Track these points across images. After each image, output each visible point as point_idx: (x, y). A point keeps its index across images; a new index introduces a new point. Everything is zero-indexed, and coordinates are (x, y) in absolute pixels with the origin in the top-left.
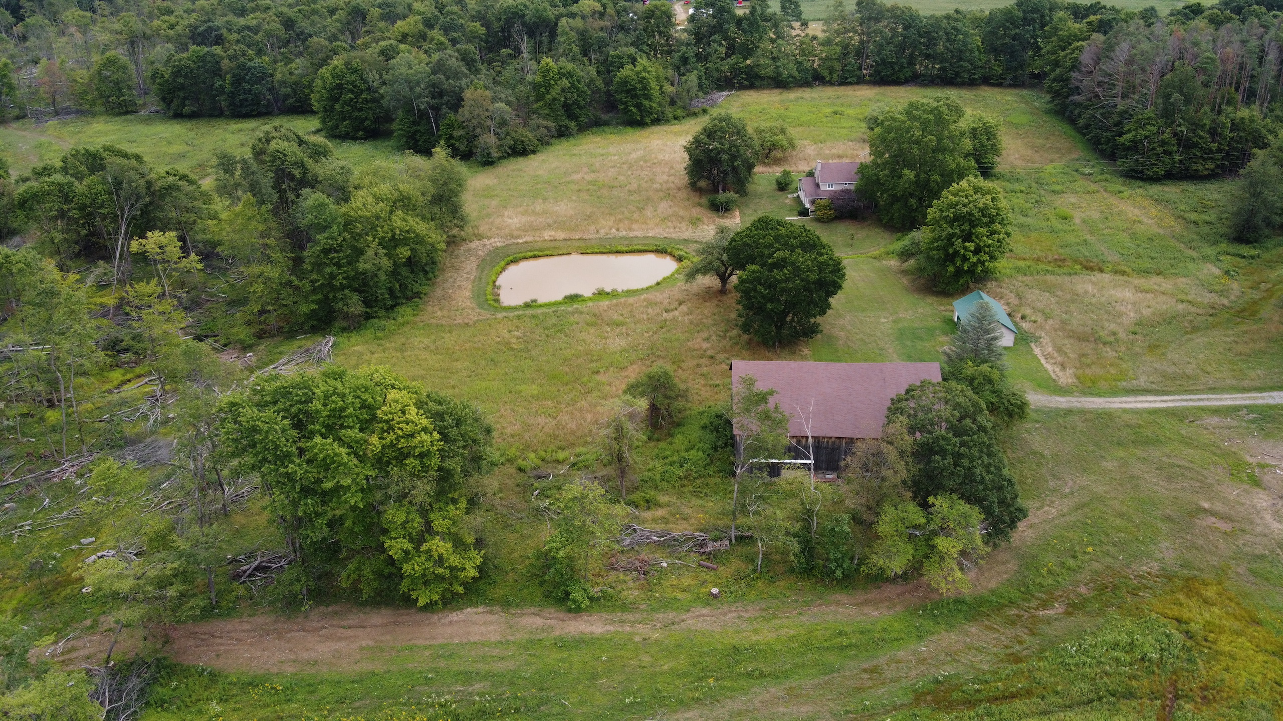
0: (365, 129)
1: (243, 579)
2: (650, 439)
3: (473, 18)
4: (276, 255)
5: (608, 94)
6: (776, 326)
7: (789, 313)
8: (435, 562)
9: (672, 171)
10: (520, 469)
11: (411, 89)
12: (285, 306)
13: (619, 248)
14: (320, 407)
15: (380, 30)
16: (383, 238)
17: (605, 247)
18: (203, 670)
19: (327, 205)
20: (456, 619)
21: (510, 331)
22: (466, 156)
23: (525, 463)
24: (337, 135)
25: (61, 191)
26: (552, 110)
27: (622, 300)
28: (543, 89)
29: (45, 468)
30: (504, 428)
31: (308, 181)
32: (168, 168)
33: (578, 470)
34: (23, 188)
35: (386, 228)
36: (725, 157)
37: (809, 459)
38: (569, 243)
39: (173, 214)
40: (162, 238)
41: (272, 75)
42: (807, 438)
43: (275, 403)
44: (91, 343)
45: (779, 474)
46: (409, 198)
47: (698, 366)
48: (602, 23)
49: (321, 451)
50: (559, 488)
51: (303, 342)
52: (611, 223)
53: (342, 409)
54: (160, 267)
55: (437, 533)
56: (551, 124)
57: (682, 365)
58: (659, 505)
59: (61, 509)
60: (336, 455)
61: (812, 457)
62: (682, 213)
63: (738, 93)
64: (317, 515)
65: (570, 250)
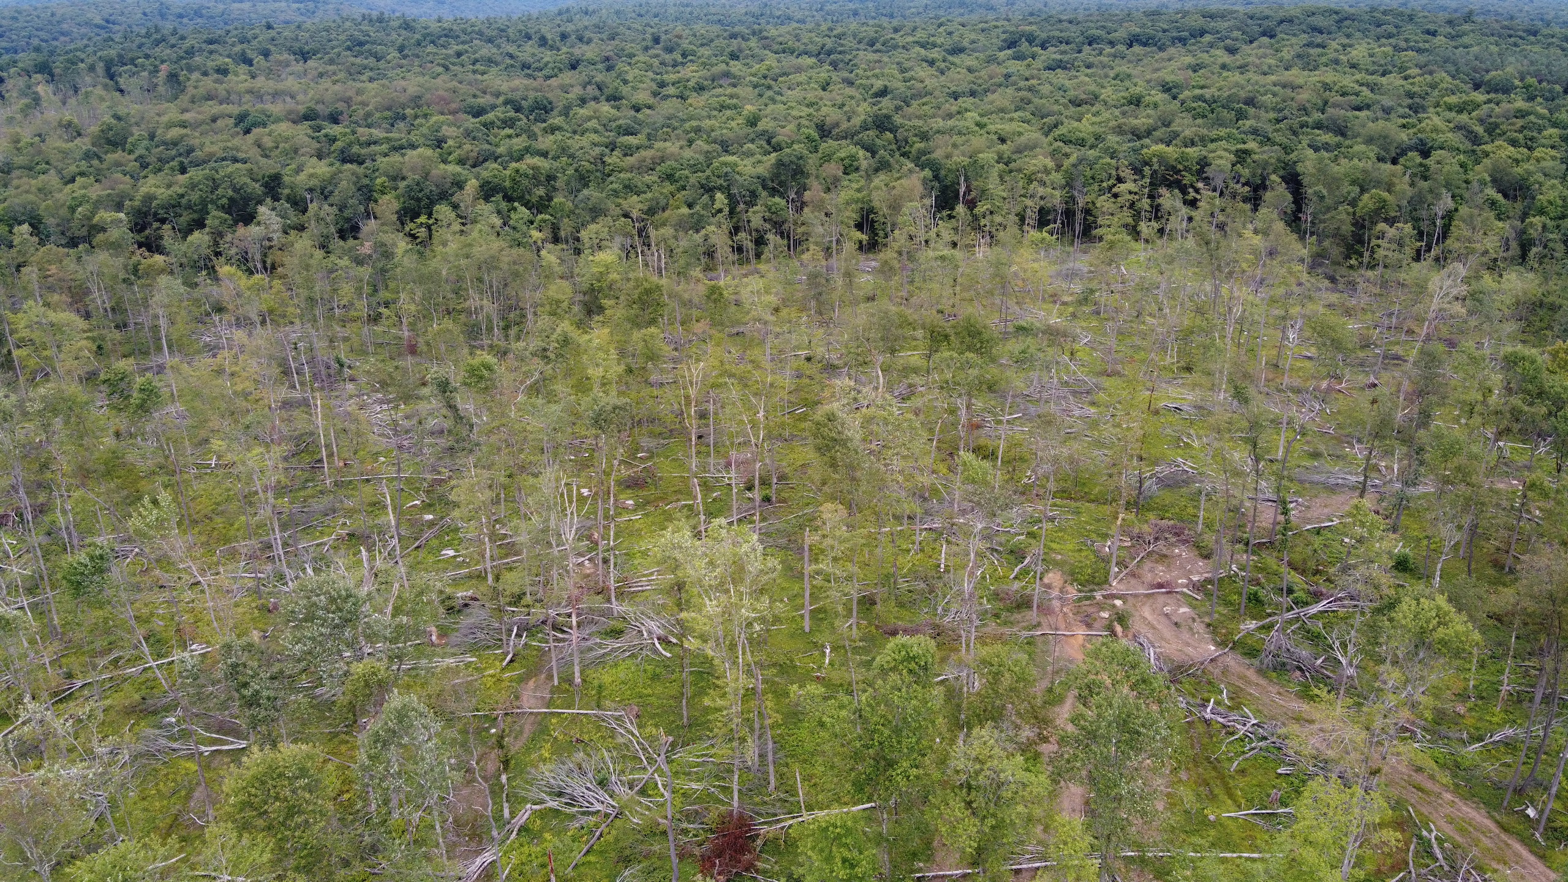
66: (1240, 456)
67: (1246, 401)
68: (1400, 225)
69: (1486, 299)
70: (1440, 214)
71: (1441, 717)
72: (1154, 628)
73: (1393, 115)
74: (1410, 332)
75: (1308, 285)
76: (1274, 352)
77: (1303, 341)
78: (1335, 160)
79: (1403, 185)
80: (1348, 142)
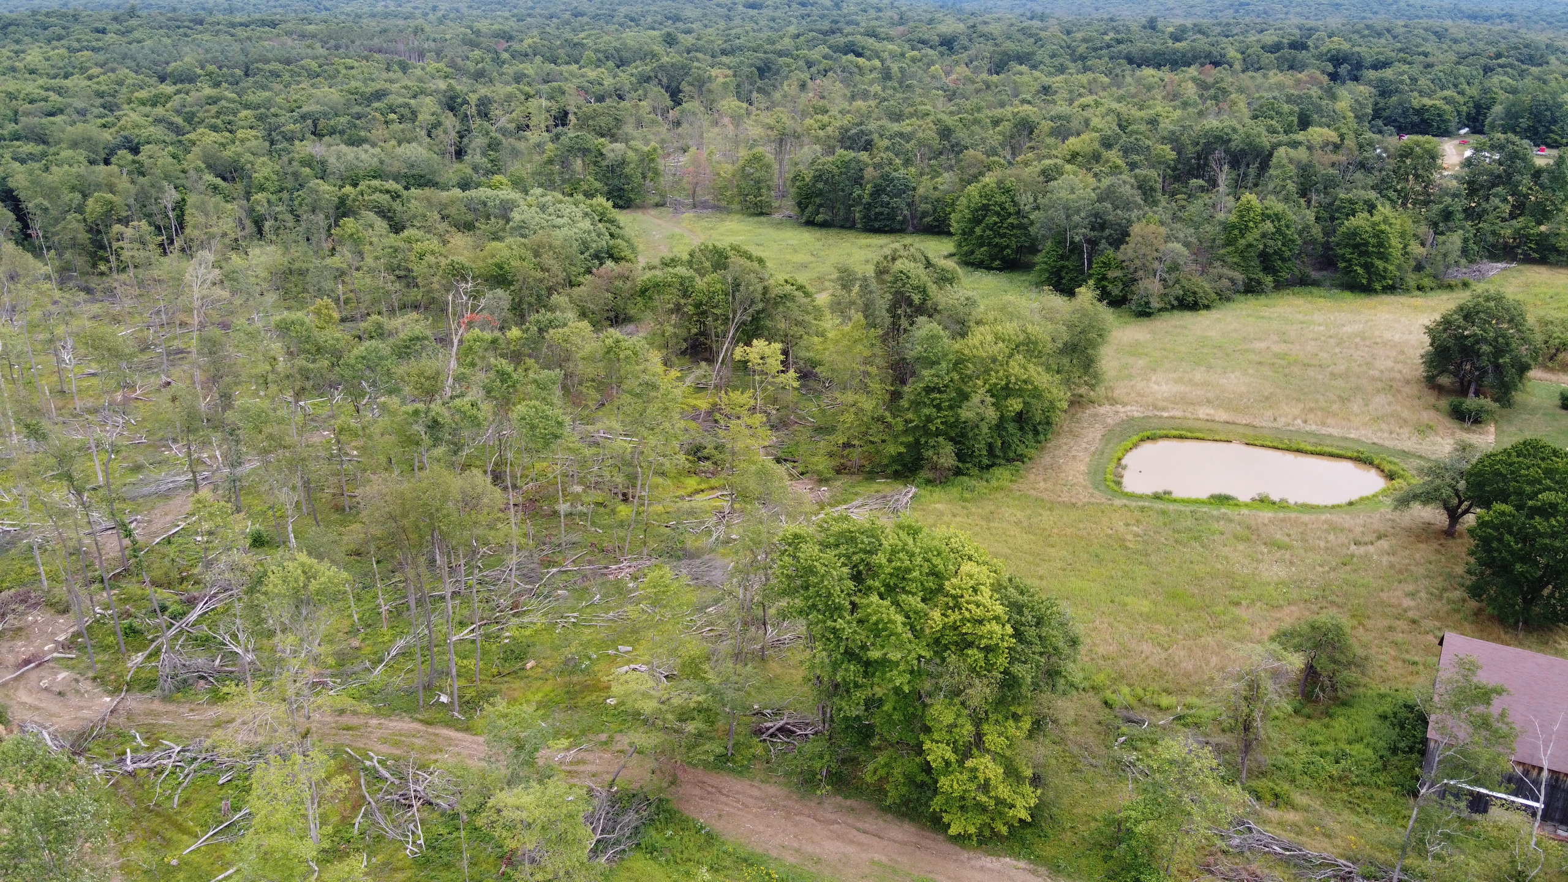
0: (1003, 259)
1: (764, 737)
2: (1296, 712)
3: (1163, 140)
4: (875, 386)
5: (1327, 246)
6: (1524, 599)
7: (1548, 583)
8: (979, 787)
9: (1401, 357)
10: (1106, 703)
11: (1068, 217)
12: (872, 442)
13: (1302, 446)
14: (884, 561)
15: (1048, 147)
16: (996, 384)
17: (1281, 441)
18: (702, 828)
19: (941, 337)
20: (989, 865)
21: (1127, 525)
22: (1117, 302)
23: (1114, 697)
24: (971, 262)
25: (682, 284)
26: (1244, 258)
27: (1293, 515)
28: (1236, 232)
29: (604, 562)
30: (1095, 644)
31: (927, 309)
32: (787, 277)
33: (1184, 725)
34: (648, 274)
35: (1001, 373)
36: (1485, 348)
37: (1538, 800)
38: (1231, 427)
39: (782, 325)
40: (766, 349)
41: (914, 189)
42: (1541, 769)
43: (837, 546)
44: (676, 444)
45: (1485, 811)
46: (1036, 343)
47: (1390, 628)
48: (1334, 158)
49: (875, 612)
50: (1154, 743)
51: (882, 486)
52: (1296, 412)
53: (908, 570)
54: (757, 378)
55: (988, 751)
56: (1239, 276)
57: (1365, 622)
58: (1293, 806)
59: (609, 609)
60: (890, 621)
61: (1542, 798)
62: (1406, 414)
63: (1521, 267)
64: (857, 686)
65: (1231, 437)
66: (60, 495)
67: (44, 437)
68: (135, 223)
69: (240, 277)
70: (169, 206)
71: (342, 658)
72: (37, 709)
73: (89, 116)
74: (182, 324)
75: (64, 301)
76: (55, 378)
77: (81, 359)
78: (47, 169)
79: (123, 183)
80: (52, 150)
